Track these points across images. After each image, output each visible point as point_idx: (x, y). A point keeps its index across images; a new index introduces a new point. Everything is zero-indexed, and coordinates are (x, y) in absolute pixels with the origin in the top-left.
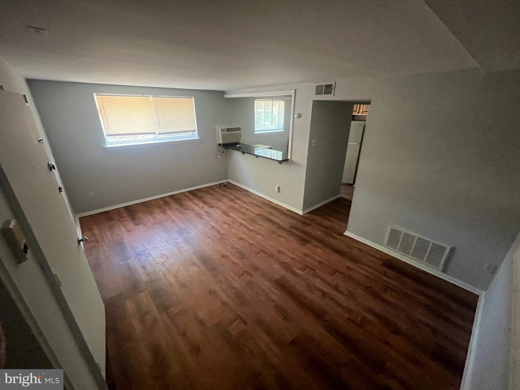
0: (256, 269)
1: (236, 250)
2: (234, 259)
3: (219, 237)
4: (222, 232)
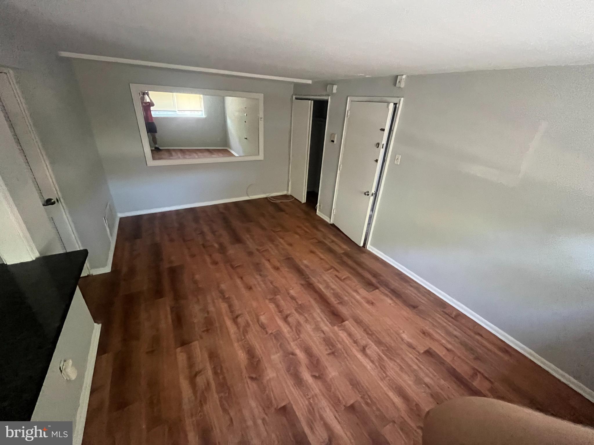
0: (250, 254)
1: (262, 273)
2: (267, 264)
3: (278, 297)
4: (272, 306)
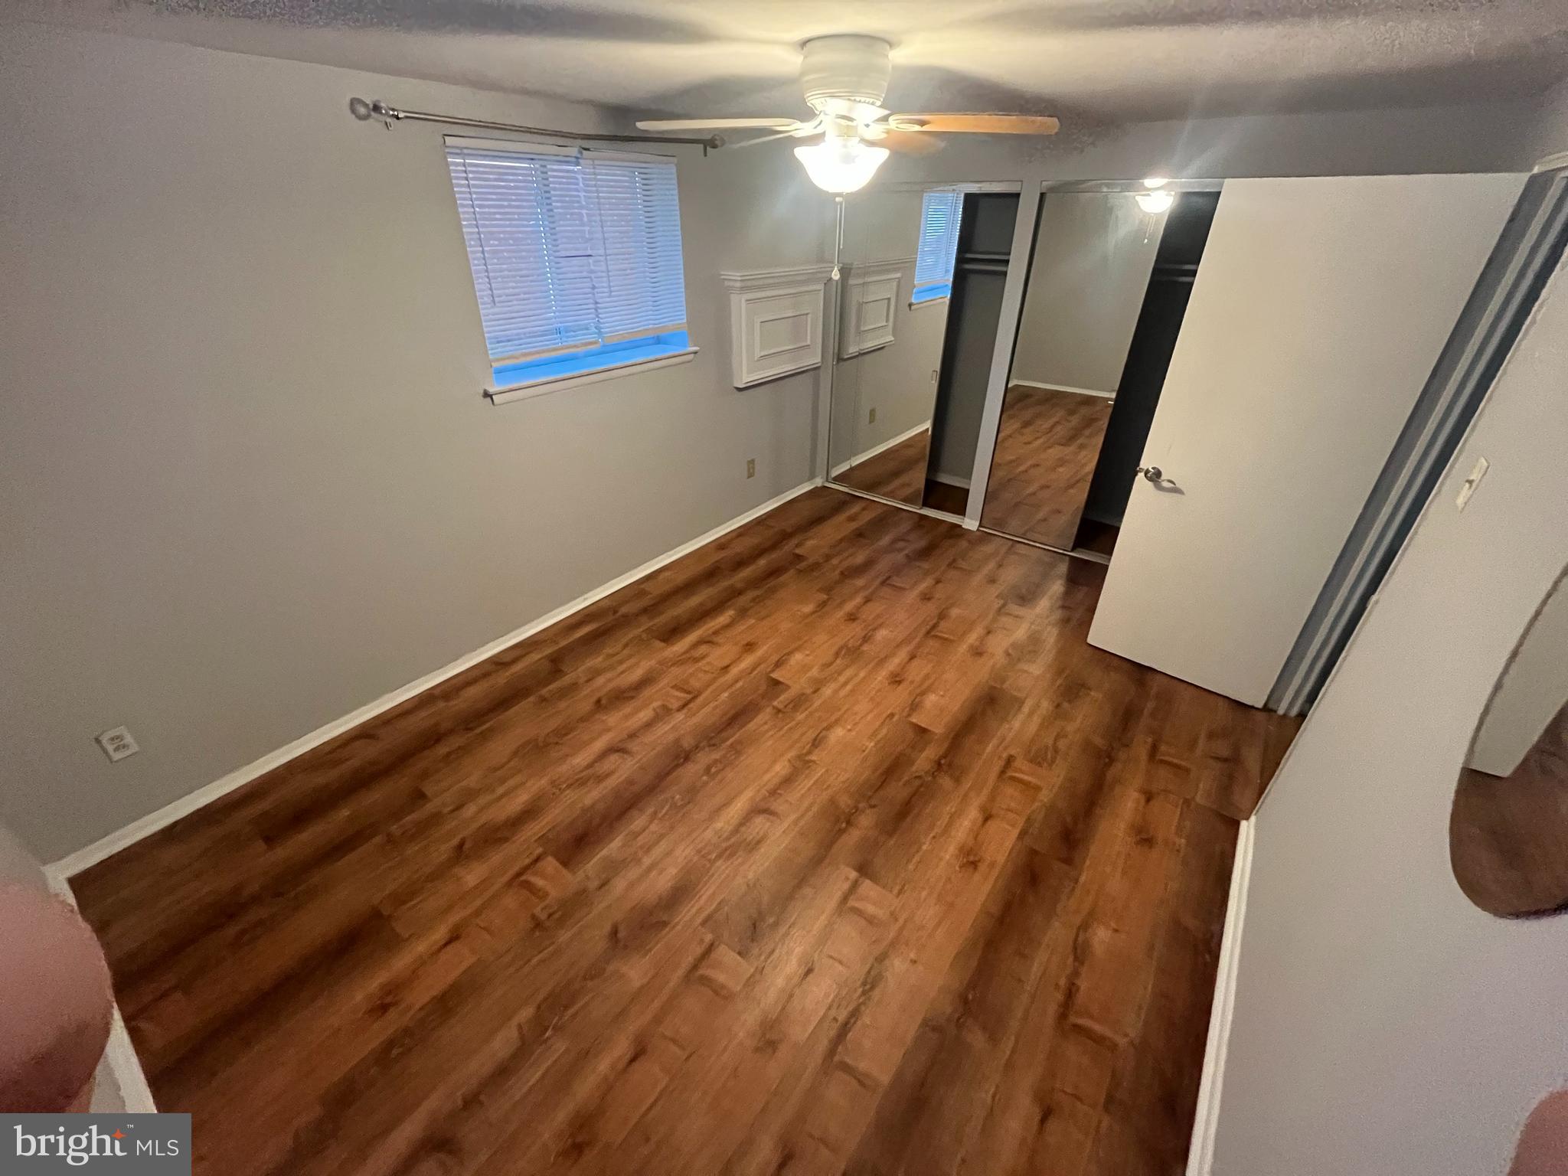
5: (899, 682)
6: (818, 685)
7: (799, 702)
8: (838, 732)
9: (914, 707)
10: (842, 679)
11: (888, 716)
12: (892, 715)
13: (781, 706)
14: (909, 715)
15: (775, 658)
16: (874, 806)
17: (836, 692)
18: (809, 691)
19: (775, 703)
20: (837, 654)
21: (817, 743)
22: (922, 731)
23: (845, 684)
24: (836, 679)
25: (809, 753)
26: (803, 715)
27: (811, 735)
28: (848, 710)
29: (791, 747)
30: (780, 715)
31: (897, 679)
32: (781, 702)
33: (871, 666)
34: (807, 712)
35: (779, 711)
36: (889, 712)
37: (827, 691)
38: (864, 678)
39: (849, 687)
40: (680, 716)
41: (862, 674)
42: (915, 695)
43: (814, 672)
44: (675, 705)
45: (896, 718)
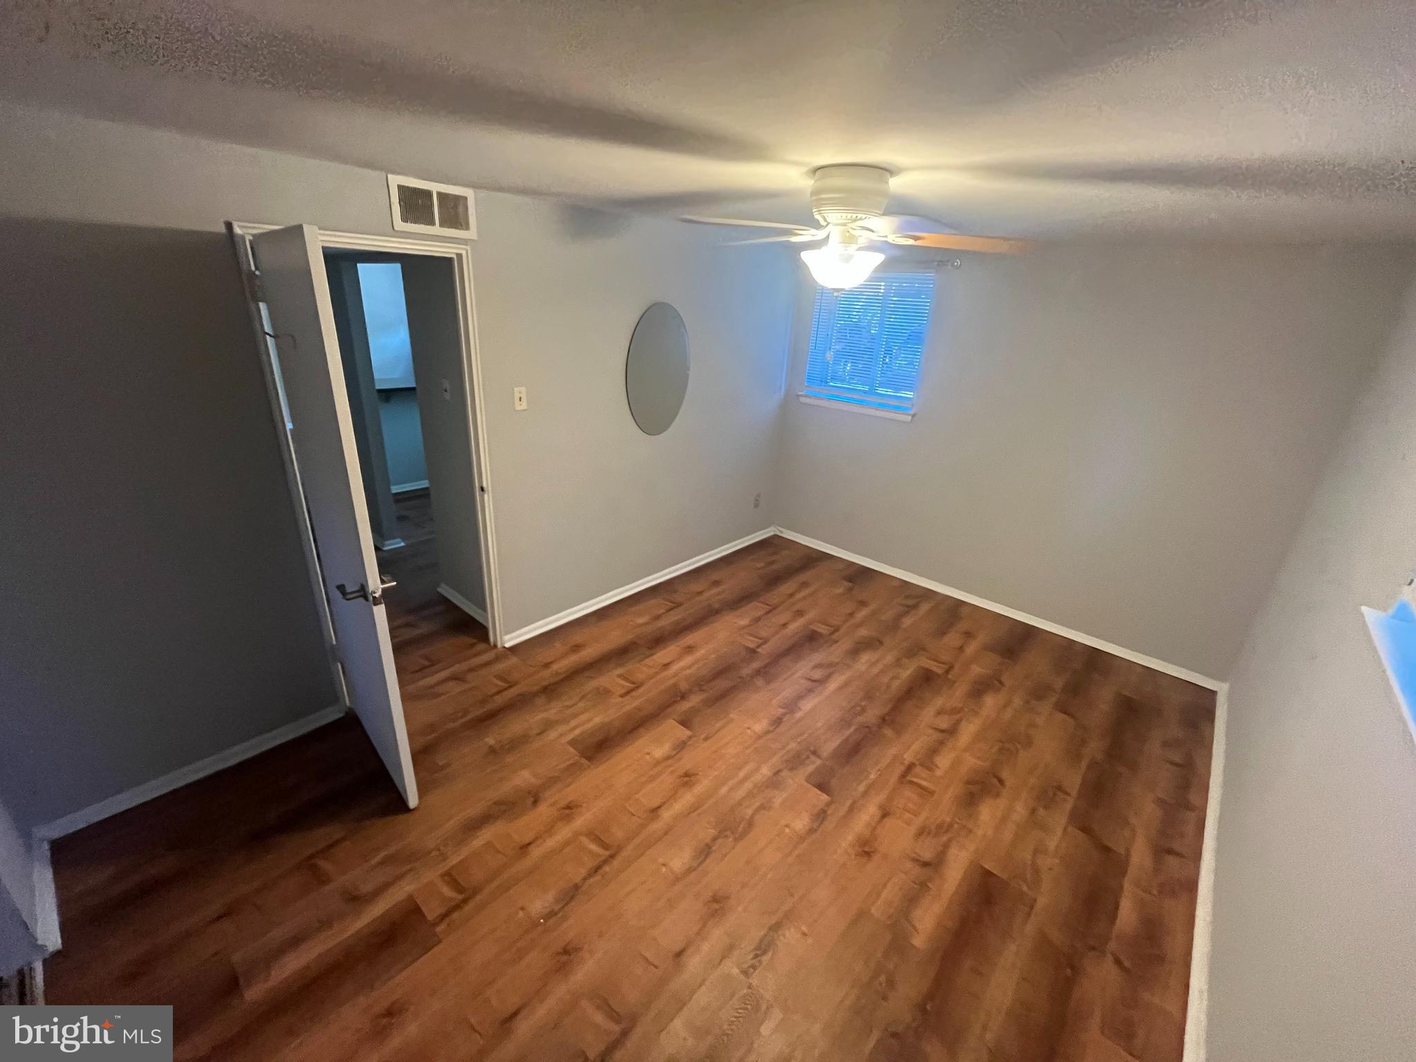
5: (687, 775)
6: (774, 782)
7: (795, 762)
8: (759, 727)
9: (681, 746)
10: (748, 785)
11: (711, 737)
12: (706, 739)
13: (813, 758)
14: (690, 738)
15: (829, 825)
16: (740, 677)
17: (757, 770)
18: (785, 773)
19: (819, 762)
20: (751, 824)
21: (778, 721)
22: (685, 723)
23: (745, 779)
24: (755, 786)
25: (785, 714)
26: (790, 747)
27: (782, 728)
28: (747, 748)
29: (800, 720)
30: (812, 748)
31: (687, 779)
32: (813, 763)
33: (712, 801)
34: (787, 749)
35: (814, 753)
36: (709, 742)
37: (766, 771)
38: (723, 784)
39: (742, 774)
40: (908, 757)
41: (724, 790)
42: (676, 757)
43: (779, 798)
44: (918, 769)
45: (702, 737)
